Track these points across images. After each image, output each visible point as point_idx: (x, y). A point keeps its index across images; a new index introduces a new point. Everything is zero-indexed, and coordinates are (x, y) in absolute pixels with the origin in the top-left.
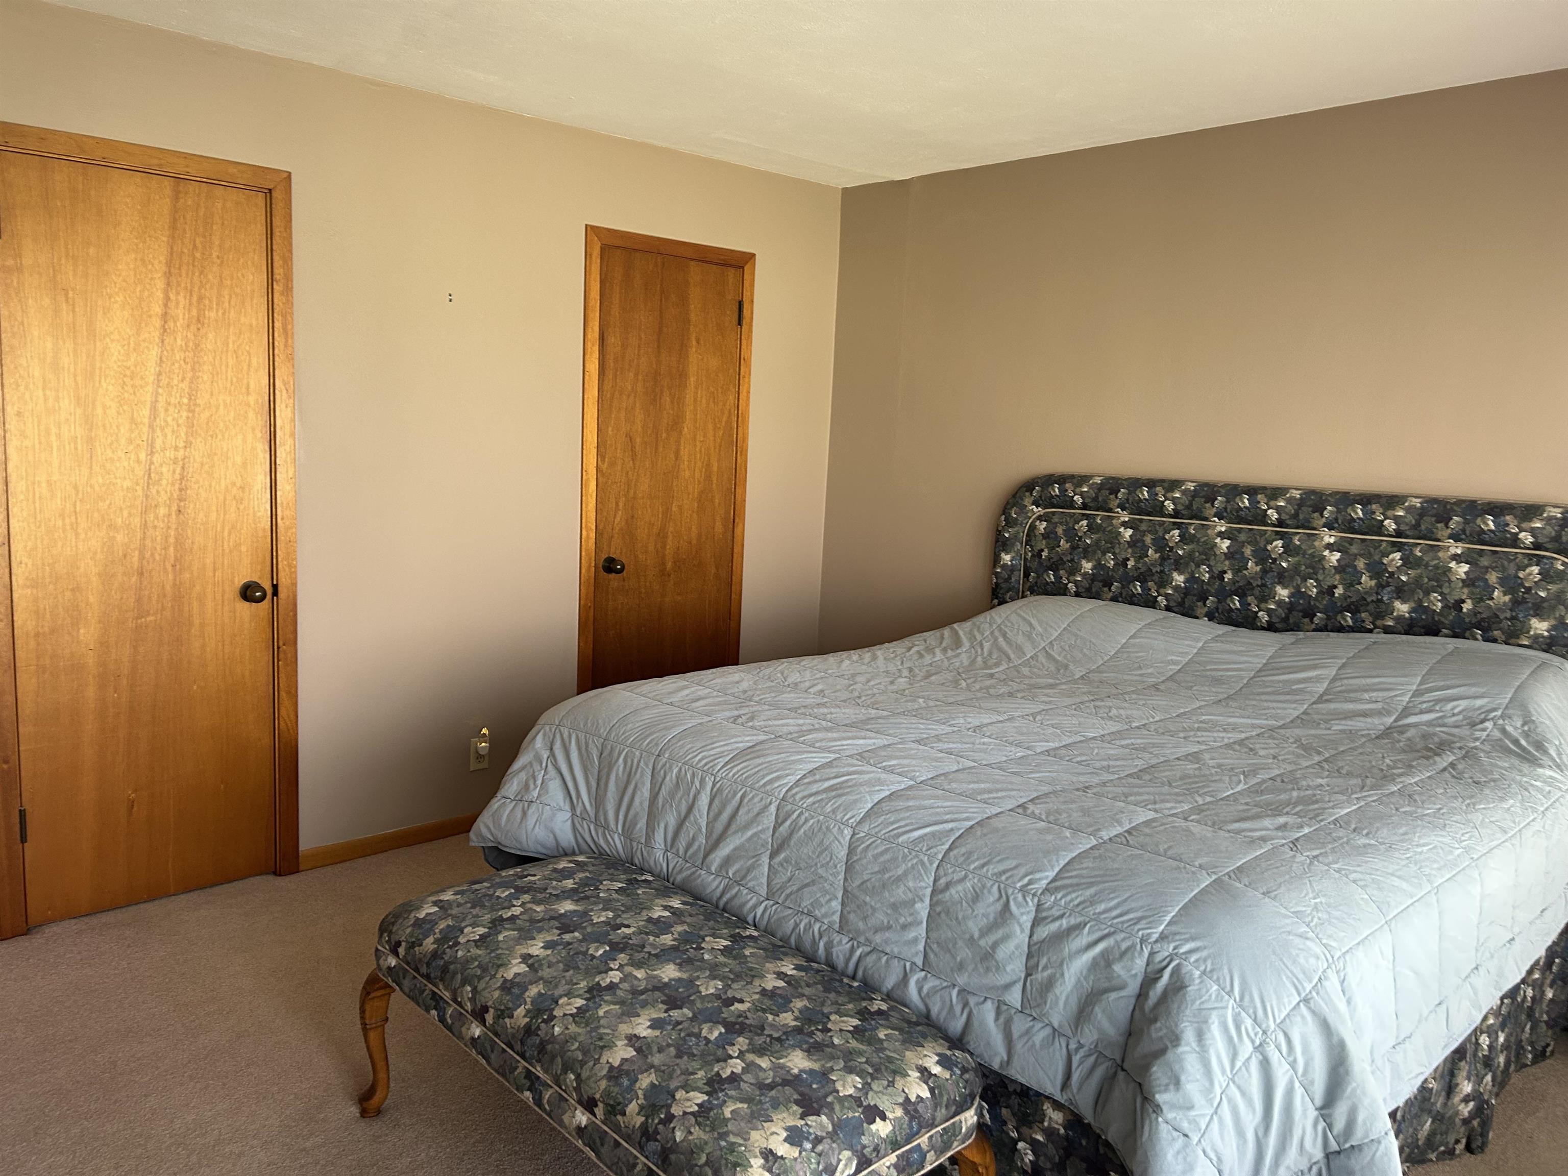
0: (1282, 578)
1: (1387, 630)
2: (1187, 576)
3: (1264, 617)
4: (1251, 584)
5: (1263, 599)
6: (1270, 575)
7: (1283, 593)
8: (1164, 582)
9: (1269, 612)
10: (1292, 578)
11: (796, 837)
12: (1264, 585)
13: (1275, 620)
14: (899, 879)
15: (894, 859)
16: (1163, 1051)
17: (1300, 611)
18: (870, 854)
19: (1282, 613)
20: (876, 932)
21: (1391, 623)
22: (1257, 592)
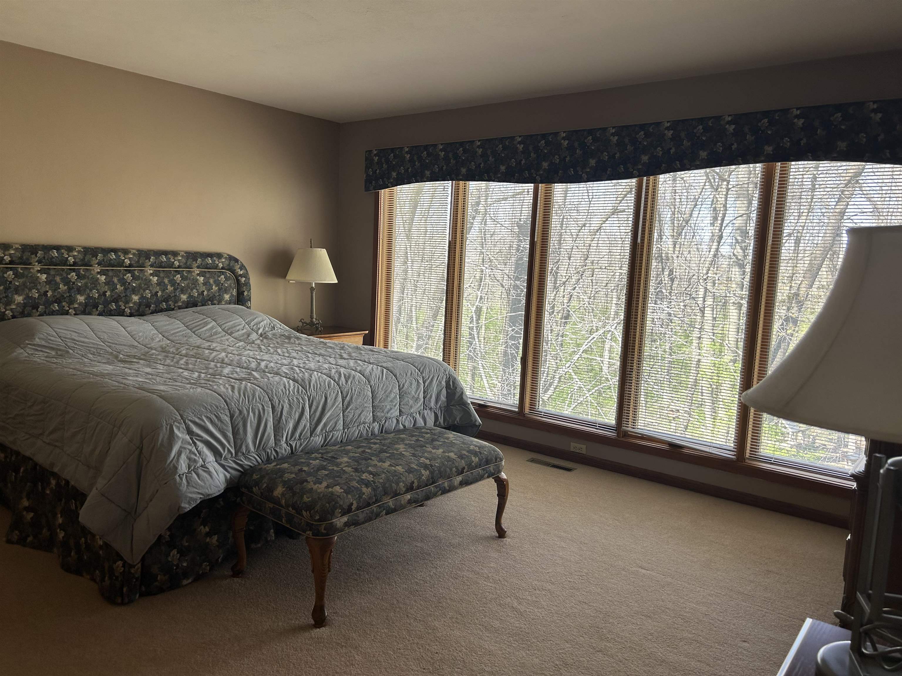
0: (134, 291)
1: (180, 308)
2: (86, 296)
3: (128, 311)
4: (120, 296)
5: (127, 302)
6: (128, 291)
7: (135, 298)
8: (71, 302)
9: (130, 308)
10: (139, 291)
11: (354, 398)
12: (126, 296)
13: (133, 311)
14: (391, 391)
15: (387, 386)
16: (462, 393)
17: (144, 305)
18: (380, 389)
19: (136, 307)
20: (388, 413)
21: (180, 304)
22: (123, 299)
